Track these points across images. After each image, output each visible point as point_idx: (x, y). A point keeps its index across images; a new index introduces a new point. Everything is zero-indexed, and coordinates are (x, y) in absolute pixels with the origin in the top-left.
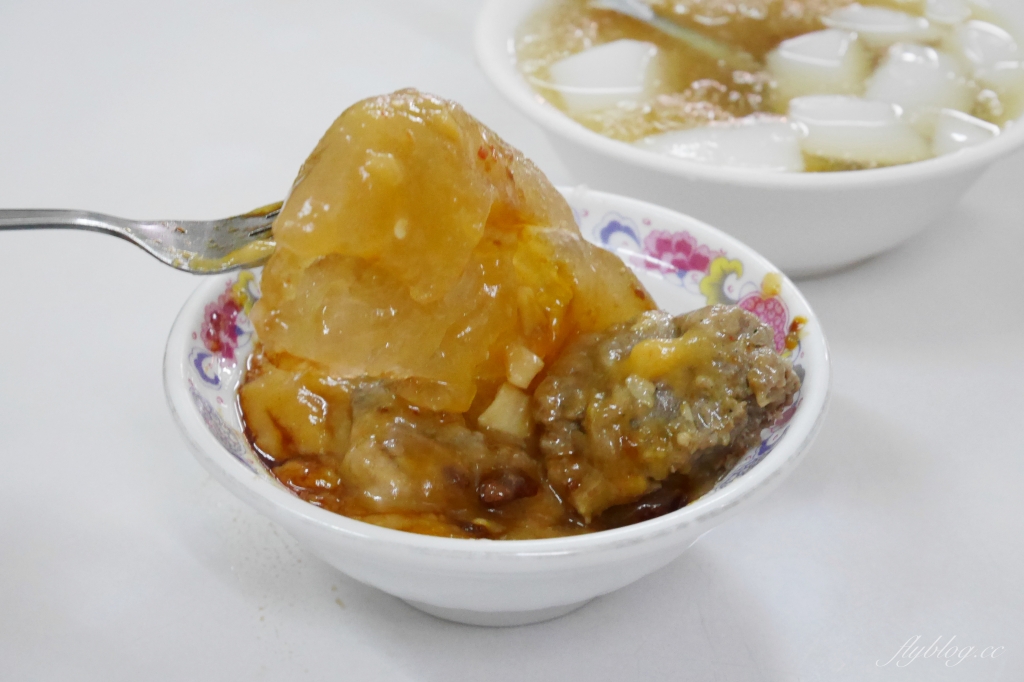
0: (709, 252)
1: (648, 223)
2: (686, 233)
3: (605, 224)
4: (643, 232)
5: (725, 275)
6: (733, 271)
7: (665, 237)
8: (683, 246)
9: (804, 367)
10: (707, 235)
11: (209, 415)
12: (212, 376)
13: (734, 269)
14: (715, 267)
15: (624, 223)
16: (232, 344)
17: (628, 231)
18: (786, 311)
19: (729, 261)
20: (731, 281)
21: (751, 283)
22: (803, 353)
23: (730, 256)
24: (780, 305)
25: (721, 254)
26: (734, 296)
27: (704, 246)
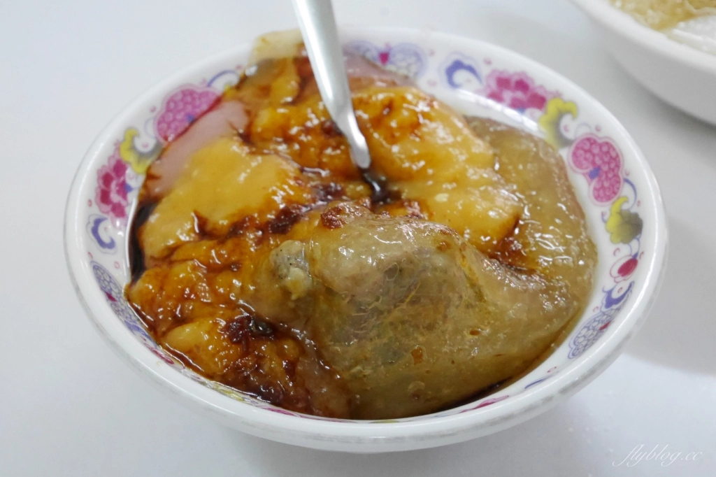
0: (546, 92)
1: (488, 62)
2: (524, 73)
3: (449, 63)
4: (485, 71)
5: (560, 115)
6: (569, 112)
7: (505, 76)
8: (522, 85)
9: (641, 216)
10: (544, 76)
11: (97, 269)
12: (106, 239)
13: (569, 110)
14: (552, 107)
15: (466, 62)
16: (123, 203)
17: (471, 69)
18: (620, 156)
19: (565, 102)
20: (566, 121)
21: (586, 124)
22: (639, 202)
23: (566, 97)
24: (614, 149)
25: (557, 95)
26: (570, 135)
27: (541, 87)
